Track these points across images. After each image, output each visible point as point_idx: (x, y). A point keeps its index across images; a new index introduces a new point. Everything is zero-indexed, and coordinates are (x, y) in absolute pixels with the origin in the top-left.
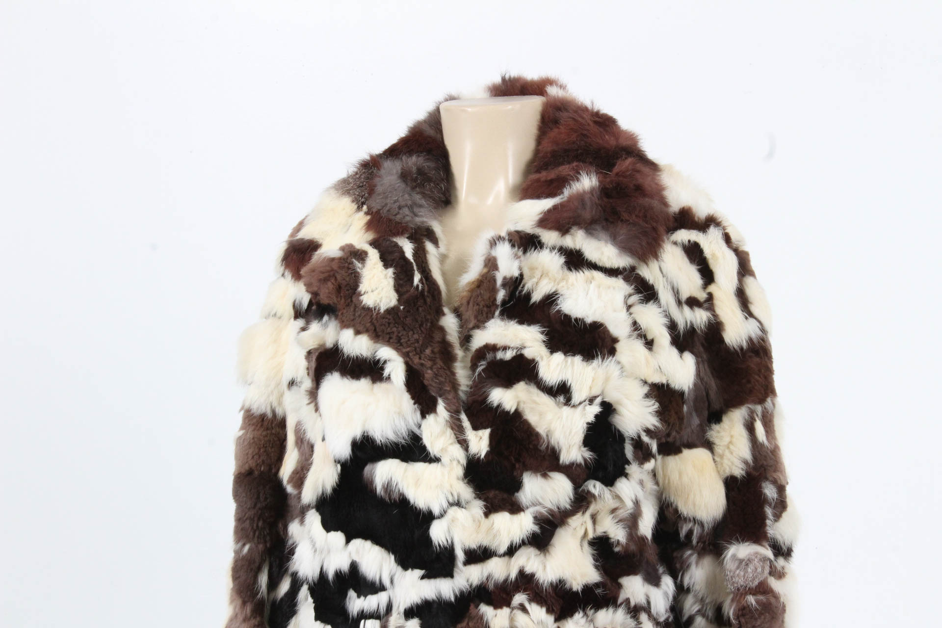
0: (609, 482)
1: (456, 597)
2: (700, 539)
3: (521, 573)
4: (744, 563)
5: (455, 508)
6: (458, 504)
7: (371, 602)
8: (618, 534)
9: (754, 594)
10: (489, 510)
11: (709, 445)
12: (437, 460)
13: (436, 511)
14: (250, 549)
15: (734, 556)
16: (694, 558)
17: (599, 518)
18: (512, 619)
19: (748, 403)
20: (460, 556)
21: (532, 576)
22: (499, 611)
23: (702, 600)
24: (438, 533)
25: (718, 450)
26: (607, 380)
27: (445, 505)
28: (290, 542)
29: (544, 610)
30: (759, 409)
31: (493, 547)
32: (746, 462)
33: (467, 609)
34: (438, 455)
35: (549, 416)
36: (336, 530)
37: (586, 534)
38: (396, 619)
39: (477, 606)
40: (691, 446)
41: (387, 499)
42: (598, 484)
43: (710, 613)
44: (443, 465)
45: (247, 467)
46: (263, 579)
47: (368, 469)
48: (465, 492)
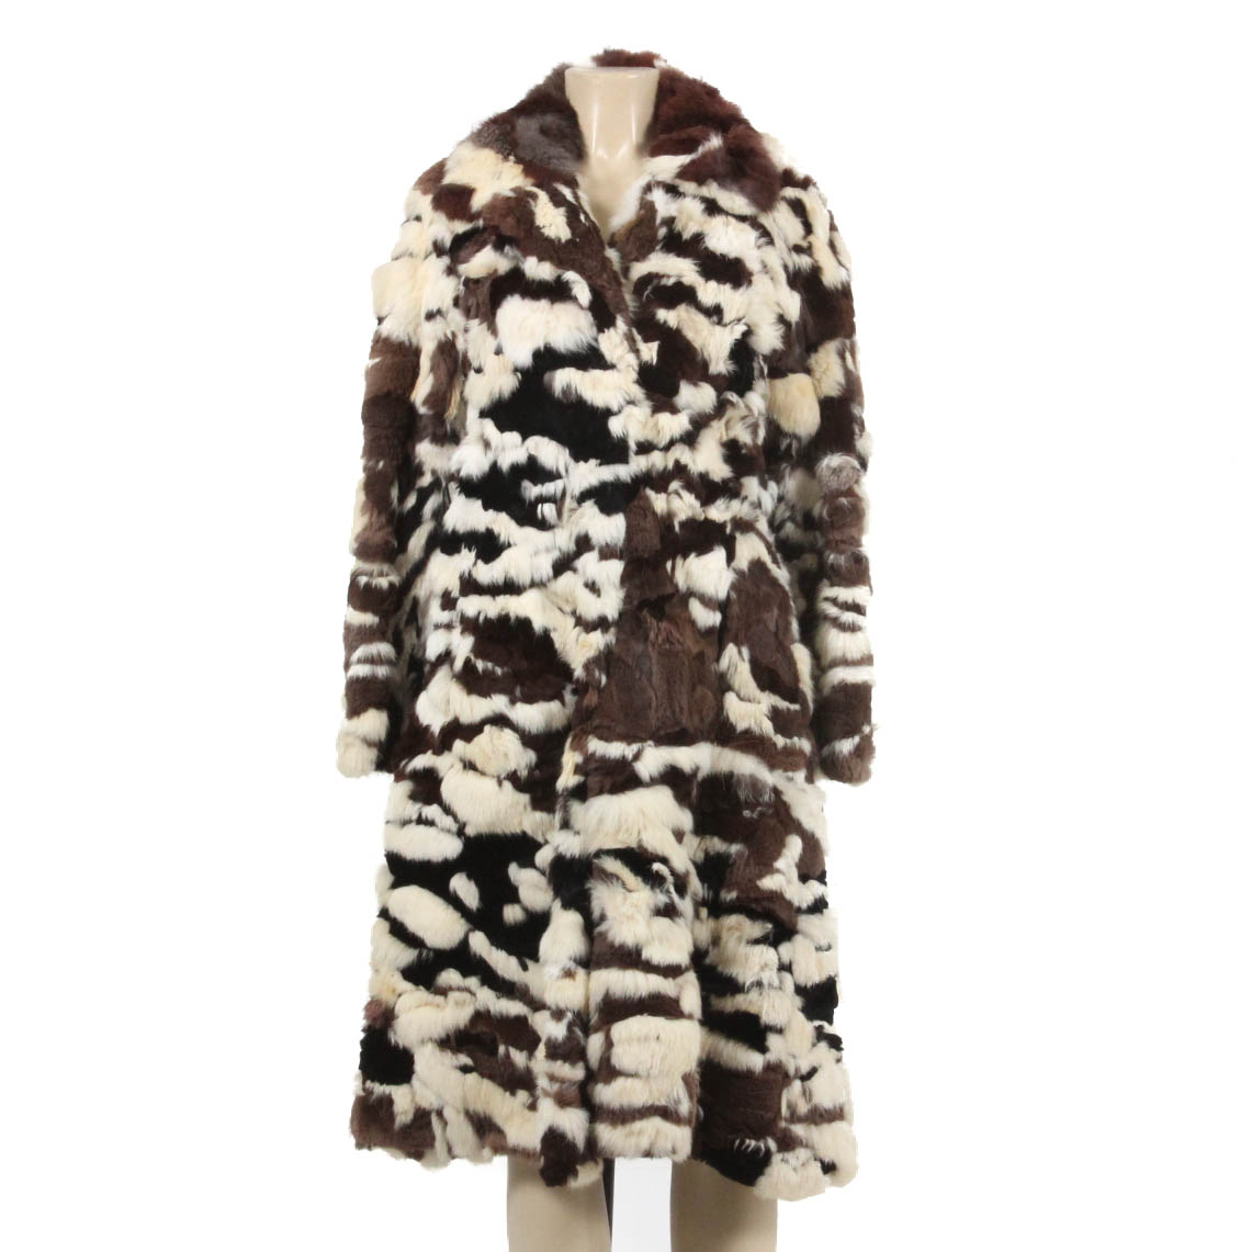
0: (741, 394)
1: (632, 479)
2: (798, 451)
3: (677, 463)
4: (836, 471)
5: (631, 406)
6: (631, 402)
7: (550, 488)
8: (745, 437)
9: (845, 497)
10: (656, 410)
11: (808, 371)
12: (612, 367)
13: (615, 408)
14: (384, 466)
15: (828, 466)
16: (787, 471)
17: (732, 423)
18: (668, 501)
19: (840, 336)
20: (633, 446)
21: (686, 466)
22: (659, 496)
23: (793, 508)
24: (615, 426)
25: (817, 375)
26: (750, 304)
27: (623, 403)
28: (417, 461)
29: (693, 496)
30: (848, 342)
31: (655, 442)
32: (839, 384)
33: (638, 489)
34: (614, 361)
35: (705, 333)
36: (511, 430)
37: (721, 438)
38: (569, 503)
39: (644, 489)
40: (794, 371)
41: (565, 401)
42: (735, 395)
43: (799, 518)
44: (619, 371)
45: (385, 390)
46: (395, 493)
47: (547, 376)
48: (638, 392)
